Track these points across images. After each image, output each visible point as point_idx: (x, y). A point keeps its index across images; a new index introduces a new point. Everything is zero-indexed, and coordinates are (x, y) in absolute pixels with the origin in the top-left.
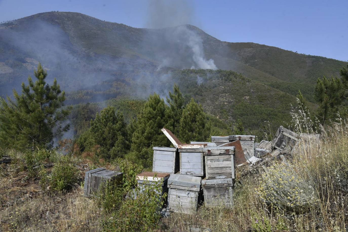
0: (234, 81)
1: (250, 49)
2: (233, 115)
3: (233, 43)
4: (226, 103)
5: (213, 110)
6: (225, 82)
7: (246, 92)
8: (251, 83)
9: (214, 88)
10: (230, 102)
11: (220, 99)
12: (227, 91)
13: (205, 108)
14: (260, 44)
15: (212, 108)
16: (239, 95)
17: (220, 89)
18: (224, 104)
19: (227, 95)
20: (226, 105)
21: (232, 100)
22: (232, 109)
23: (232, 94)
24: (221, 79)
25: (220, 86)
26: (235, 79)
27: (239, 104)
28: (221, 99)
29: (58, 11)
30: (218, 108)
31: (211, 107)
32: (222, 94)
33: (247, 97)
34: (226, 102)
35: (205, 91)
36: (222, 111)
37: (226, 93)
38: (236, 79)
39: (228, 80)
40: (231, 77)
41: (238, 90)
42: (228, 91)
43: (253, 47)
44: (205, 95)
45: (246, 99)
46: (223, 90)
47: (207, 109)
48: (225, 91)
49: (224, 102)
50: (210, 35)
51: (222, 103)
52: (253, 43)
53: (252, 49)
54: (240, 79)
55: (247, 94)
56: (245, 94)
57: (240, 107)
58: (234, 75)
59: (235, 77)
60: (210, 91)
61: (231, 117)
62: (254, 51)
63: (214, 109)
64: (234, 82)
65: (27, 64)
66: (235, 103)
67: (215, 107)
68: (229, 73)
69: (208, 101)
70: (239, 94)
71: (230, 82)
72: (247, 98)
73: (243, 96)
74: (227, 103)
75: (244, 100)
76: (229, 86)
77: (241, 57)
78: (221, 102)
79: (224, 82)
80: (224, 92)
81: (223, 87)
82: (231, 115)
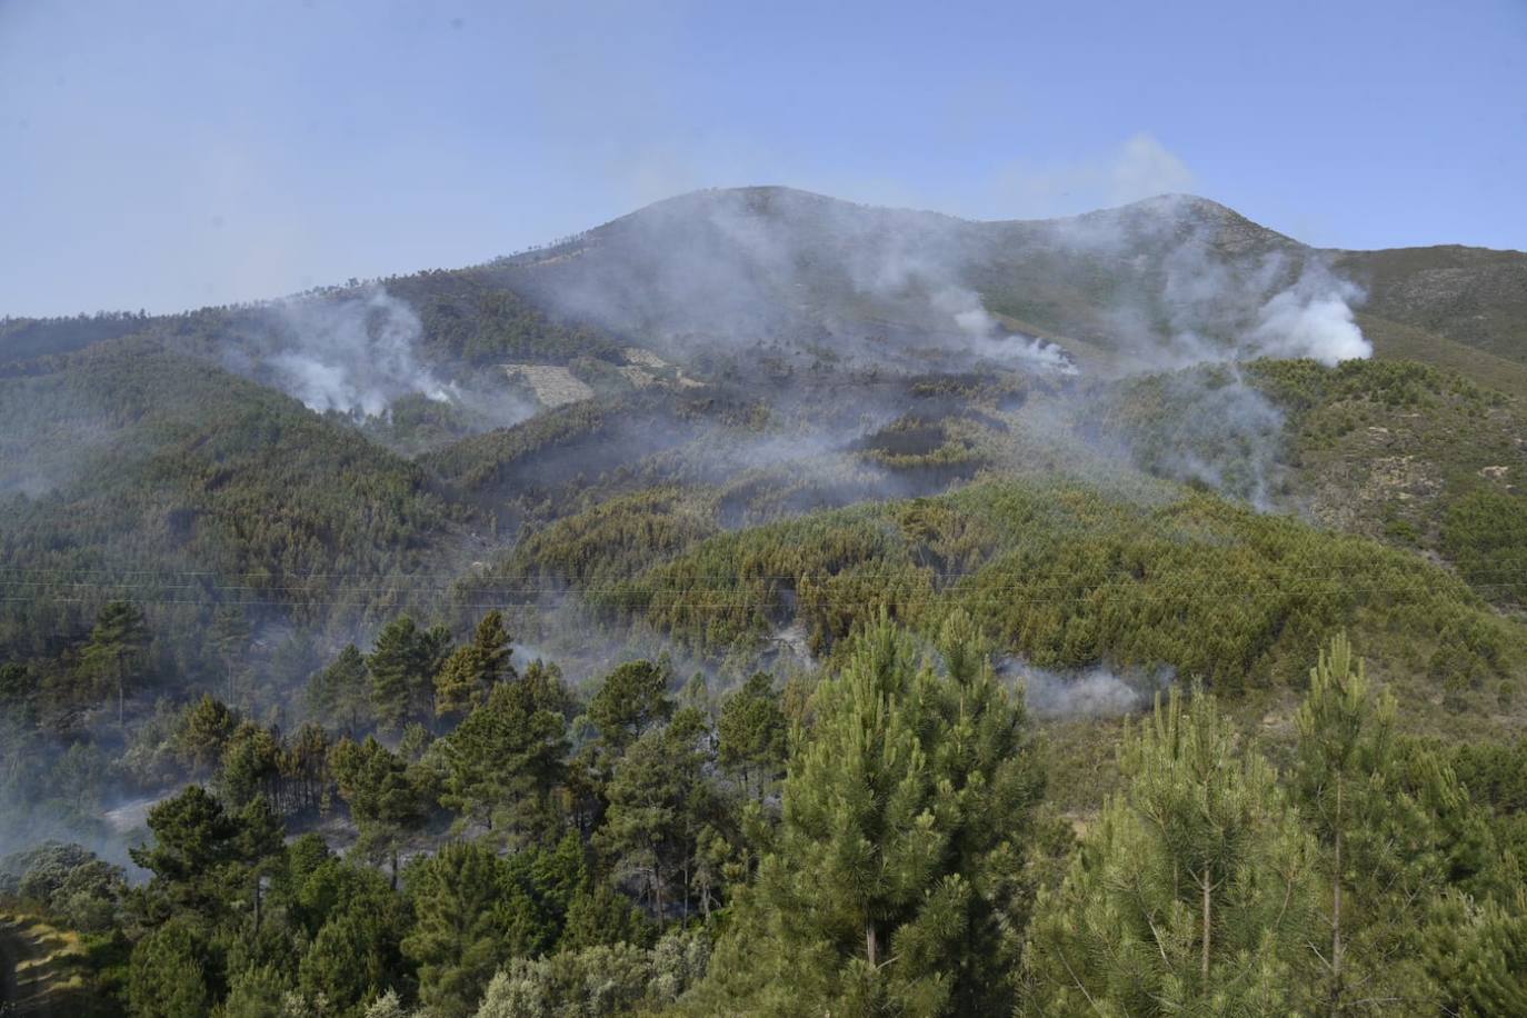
0: (1428, 404)
1: (1446, 273)
2: (1443, 546)
3: (1369, 252)
4: (1403, 496)
5: (1353, 523)
6: (1389, 410)
7: (1492, 449)
8: (1507, 411)
9: (1344, 434)
10: (1420, 492)
11: (1375, 477)
12: (1403, 446)
13: (1321, 514)
14: (1491, 248)
15: (1349, 515)
16: (1461, 462)
17: (1372, 439)
18: (1396, 499)
19: (1404, 460)
20: (1405, 503)
21: (1431, 483)
22: (1433, 520)
23: (1425, 457)
24: (1367, 398)
25: (1371, 424)
26: (1431, 396)
27: (1468, 498)
28: (1380, 479)
29: (714, 189)
30: (1374, 516)
31: (1344, 510)
32: (1383, 456)
33: (1499, 471)
34: (1405, 490)
35: (1310, 449)
36: (1392, 526)
37: (1400, 452)
38: (1437, 393)
39: (1402, 401)
40: (1415, 387)
41: (1451, 442)
42: (1407, 444)
43: (1461, 265)
44: (1311, 465)
45: (1494, 477)
46: (1388, 441)
47: (1327, 519)
48: (1396, 446)
49: (1395, 490)
50: (1267, 230)
51: (1388, 495)
52: (1459, 247)
53: (1456, 270)
54: (1456, 395)
55: (1495, 455)
56: (1486, 457)
57: (1474, 513)
58: (1423, 378)
59: (1430, 386)
60: (1331, 445)
61: (1431, 553)
62: (1467, 279)
63: (1358, 518)
64: (1428, 409)
65: (630, 367)
66: (1446, 494)
67: (1363, 511)
68: (1403, 372)
69: (1332, 489)
70: (1460, 458)
71: (1414, 407)
72: (1498, 474)
73: (1480, 463)
74: (1408, 496)
75: (1485, 480)
76: (1409, 426)
77: (1409, 307)
78: (1382, 491)
79: (1384, 407)
80: (1391, 448)
81: (1385, 430)
82: (1433, 546)
